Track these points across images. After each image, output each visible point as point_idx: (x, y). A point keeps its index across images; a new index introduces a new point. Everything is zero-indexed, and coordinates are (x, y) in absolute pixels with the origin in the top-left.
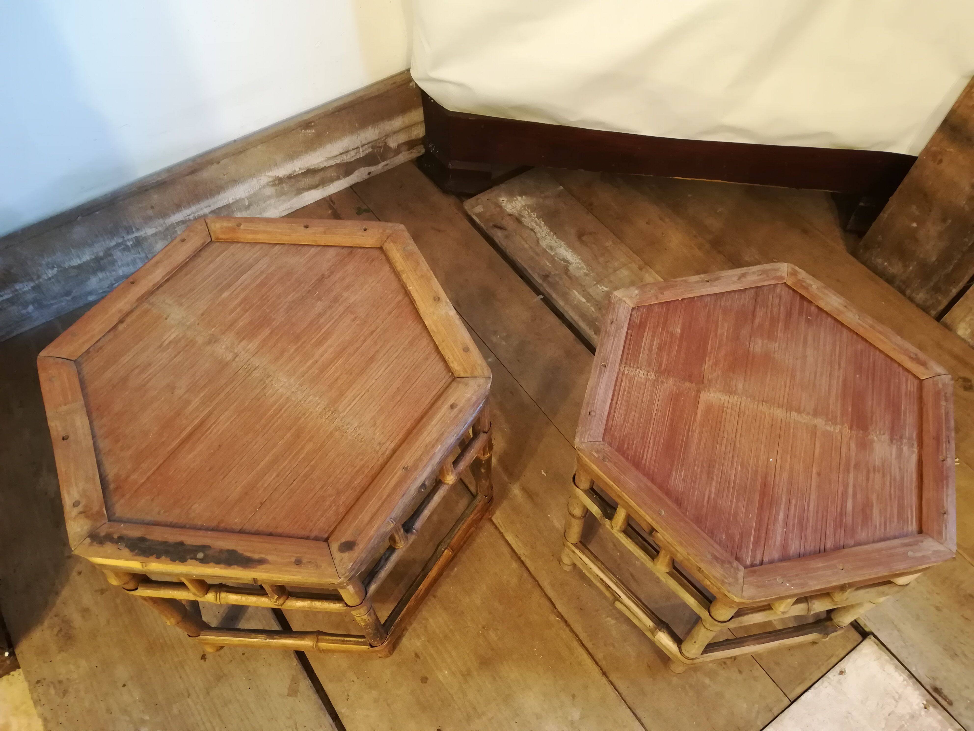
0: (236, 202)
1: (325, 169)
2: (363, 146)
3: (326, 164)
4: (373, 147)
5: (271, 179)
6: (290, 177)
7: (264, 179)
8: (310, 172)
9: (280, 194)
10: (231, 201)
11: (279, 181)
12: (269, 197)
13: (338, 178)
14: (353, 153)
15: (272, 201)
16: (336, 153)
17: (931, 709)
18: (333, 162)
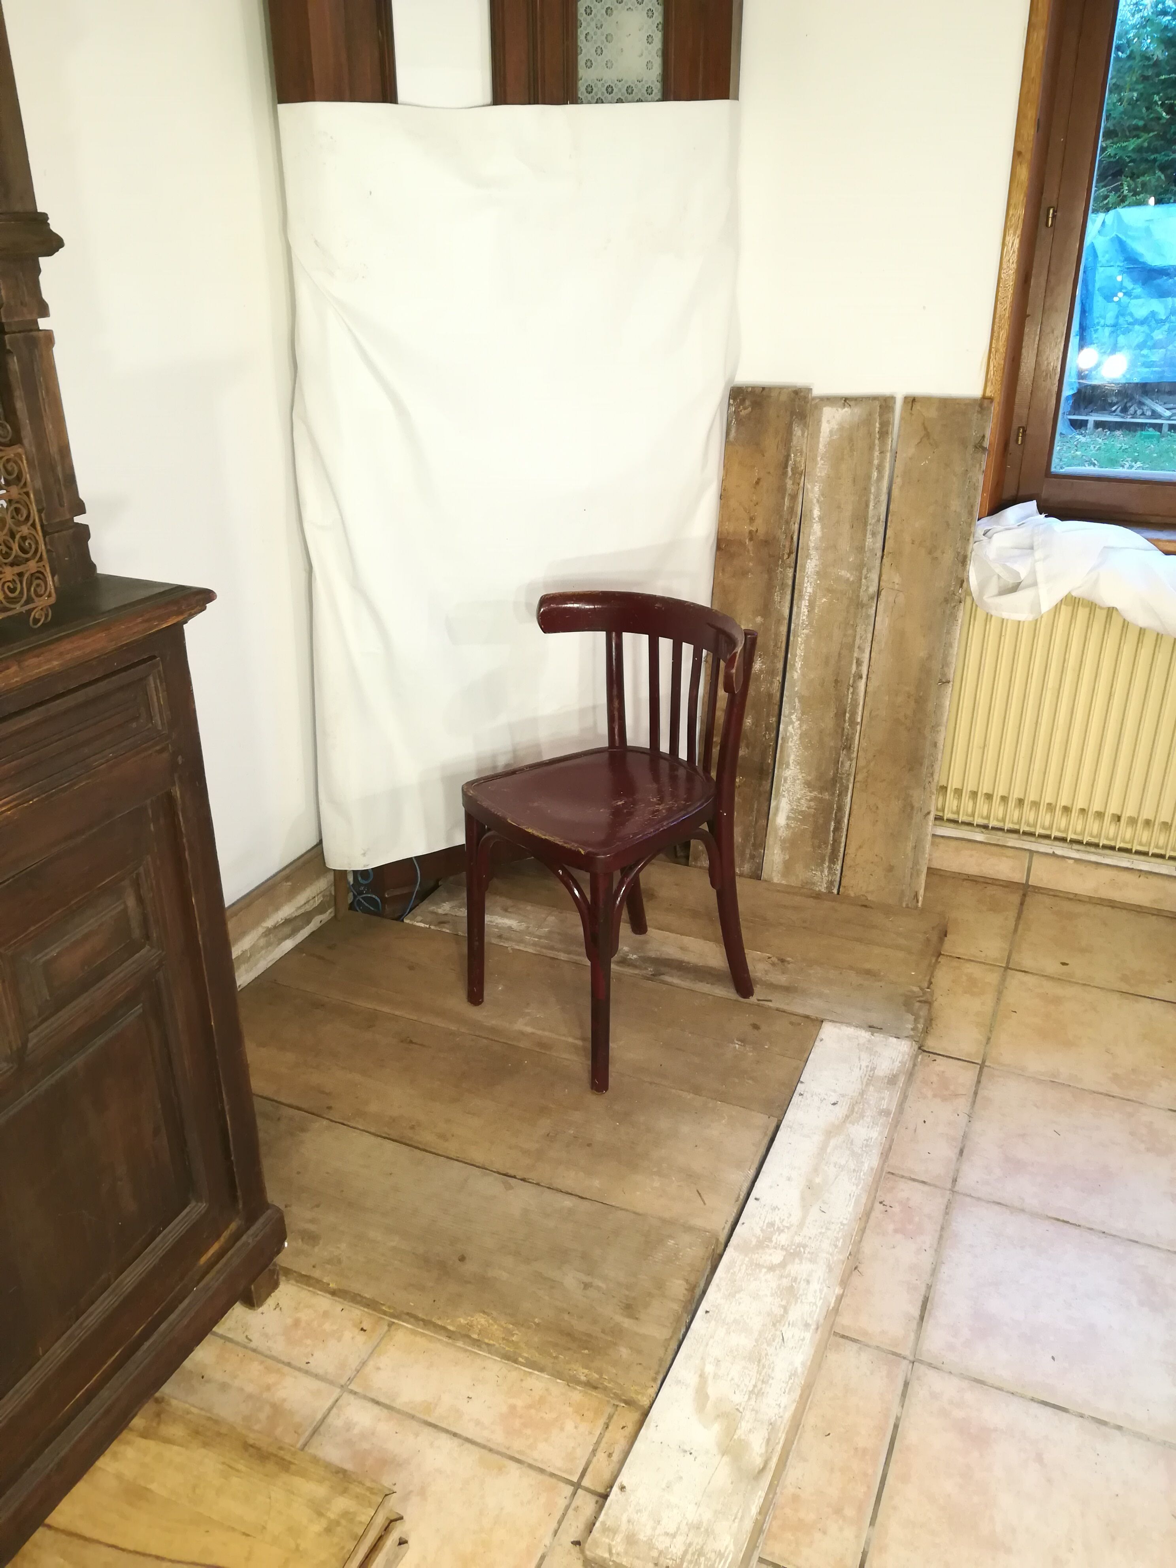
0: (244, 952)
1: (296, 917)
2: (318, 895)
3: (297, 914)
4: (324, 896)
5: (264, 930)
6: (275, 927)
7: (260, 930)
8: (287, 921)
9: (268, 945)
10: (240, 953)
11: (268, 932)
12: (262, 948)
13: (302, 928)
14: (311, 902)
15: (263, 952)
16: (303, 903)
17: (875, 1034)
18: (302, 911)
